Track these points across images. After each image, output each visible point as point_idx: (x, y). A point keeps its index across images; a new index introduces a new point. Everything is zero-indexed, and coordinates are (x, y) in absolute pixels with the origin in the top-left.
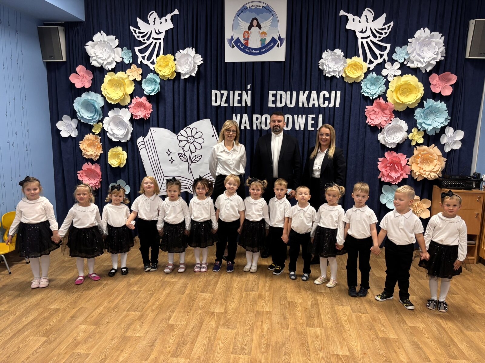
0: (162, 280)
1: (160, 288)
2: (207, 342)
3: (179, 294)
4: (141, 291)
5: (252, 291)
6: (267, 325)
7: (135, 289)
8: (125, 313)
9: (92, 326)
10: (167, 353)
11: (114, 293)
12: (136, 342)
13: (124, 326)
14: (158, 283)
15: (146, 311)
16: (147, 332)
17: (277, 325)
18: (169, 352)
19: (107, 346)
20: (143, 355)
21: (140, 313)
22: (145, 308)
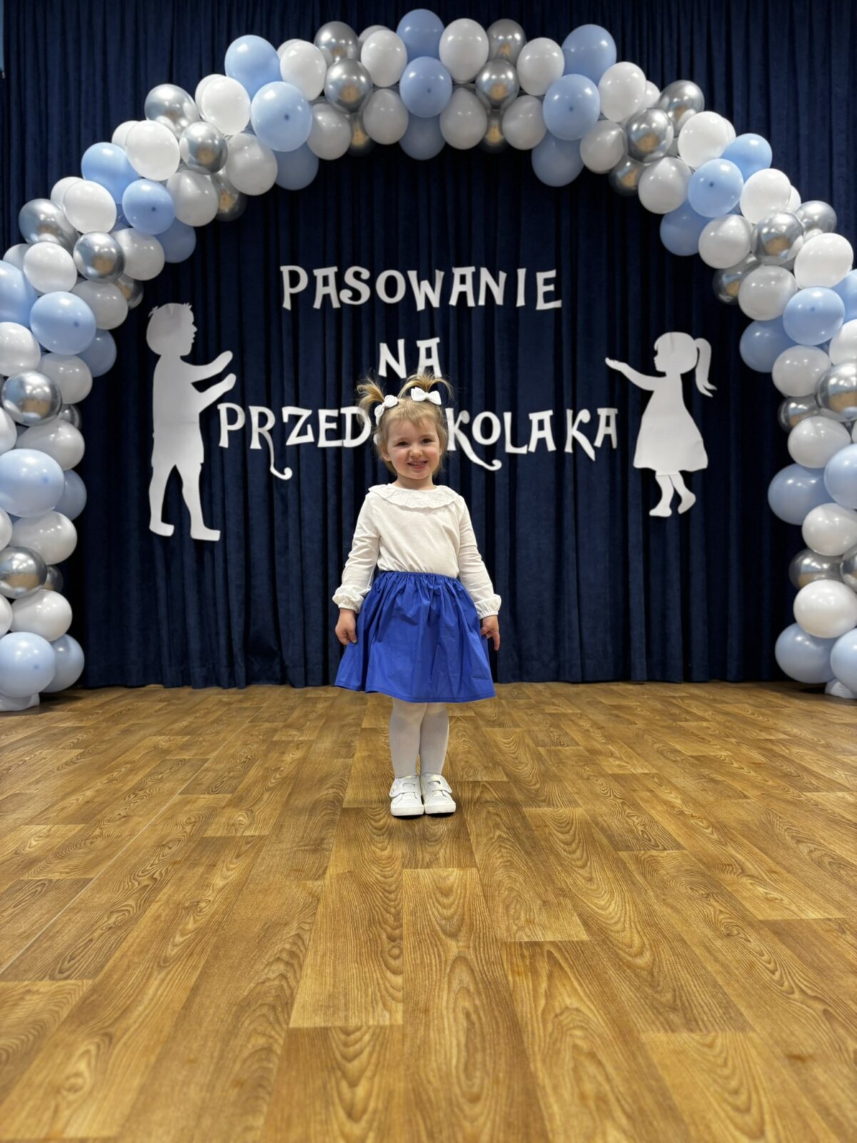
0: (264, 741)
1: (269, 752)
2: (505, 832)
3: (337, 758)
4: (207, 760)
5: (562, 745)
6: (673, 795)
7: (187, 757)
8: (176, 798)
9: (69, 826)
10: (384, 862)
11: (118, 766)
12: (253, 847)
13: (190, 818)
14: (255, 746)
15: (248, 790)
16: (279, 827)
17: (703, 793)
18: (389, 858)
19: (148, 860)
20: (296, 870)
21: (229, 796)
22: (241, 786)
